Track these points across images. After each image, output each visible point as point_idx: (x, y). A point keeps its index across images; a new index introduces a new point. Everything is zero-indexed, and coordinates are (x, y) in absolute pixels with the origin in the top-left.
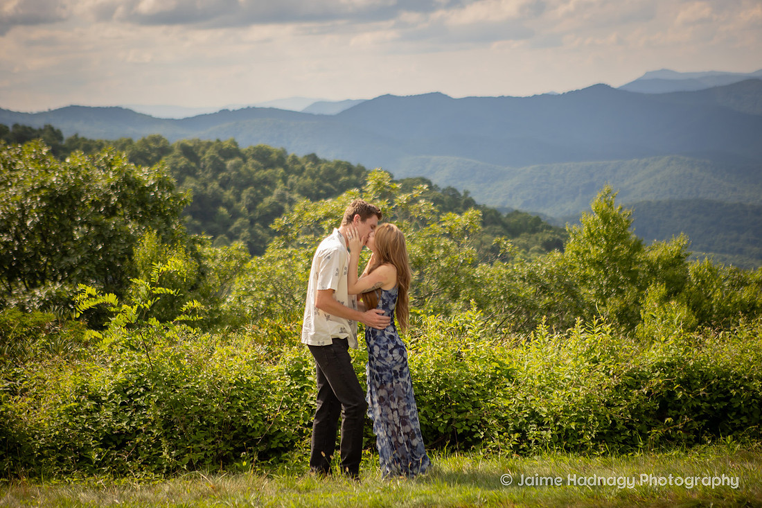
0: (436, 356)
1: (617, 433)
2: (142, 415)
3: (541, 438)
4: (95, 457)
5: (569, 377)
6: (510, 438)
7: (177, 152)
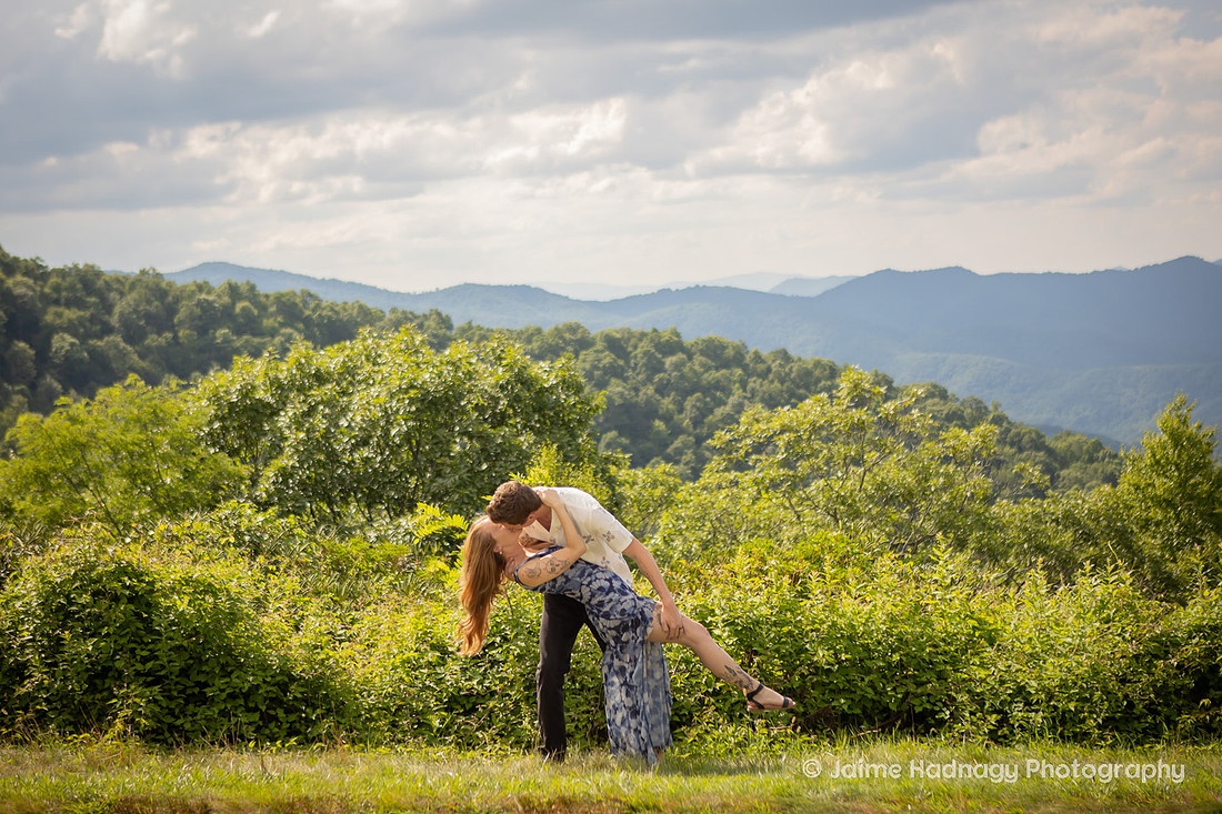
0: (889, 607)
1: (1135, 719)
2: (498, 672)
3: (1028, 722)
4: (436, 723)
5: (1069, 640)
6: (985, 719)
7: (599, 346)
